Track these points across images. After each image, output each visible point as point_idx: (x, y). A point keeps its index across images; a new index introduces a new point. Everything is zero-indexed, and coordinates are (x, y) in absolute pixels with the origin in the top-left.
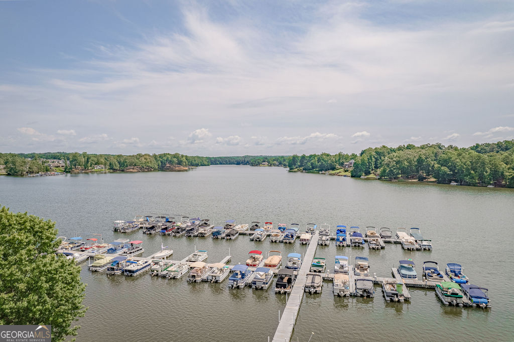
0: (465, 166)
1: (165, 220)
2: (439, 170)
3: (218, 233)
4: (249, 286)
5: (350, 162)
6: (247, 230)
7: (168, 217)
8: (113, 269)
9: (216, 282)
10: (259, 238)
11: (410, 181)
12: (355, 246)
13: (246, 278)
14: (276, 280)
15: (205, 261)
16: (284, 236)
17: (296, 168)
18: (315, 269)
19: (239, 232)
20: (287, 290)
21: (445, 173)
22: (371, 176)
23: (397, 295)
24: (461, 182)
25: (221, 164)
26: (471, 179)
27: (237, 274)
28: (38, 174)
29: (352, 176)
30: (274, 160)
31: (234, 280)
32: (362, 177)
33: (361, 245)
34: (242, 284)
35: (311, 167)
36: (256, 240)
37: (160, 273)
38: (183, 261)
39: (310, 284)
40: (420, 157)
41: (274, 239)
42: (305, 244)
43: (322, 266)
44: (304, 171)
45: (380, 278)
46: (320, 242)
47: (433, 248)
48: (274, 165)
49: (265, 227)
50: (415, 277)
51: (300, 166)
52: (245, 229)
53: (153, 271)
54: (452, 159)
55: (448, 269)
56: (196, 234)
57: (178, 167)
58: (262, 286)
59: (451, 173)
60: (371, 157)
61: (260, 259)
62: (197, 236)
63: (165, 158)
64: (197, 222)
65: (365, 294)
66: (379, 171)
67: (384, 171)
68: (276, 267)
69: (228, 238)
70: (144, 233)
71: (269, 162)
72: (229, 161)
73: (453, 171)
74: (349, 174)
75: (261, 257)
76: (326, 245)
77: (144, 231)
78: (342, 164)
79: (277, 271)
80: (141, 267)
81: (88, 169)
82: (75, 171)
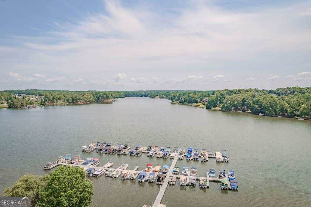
0: (266, 105)
1: (106, 144)
2: (254, 107)
3: (132, 153)
4: (146, 181)
5: (206, 98)
6: (146, 150)
7: (107, 143)
8: (89, 174)
9: (133, 179)
10: (151, 155)
11: (238, 112)
12: (195, 160)
13: (145, 178)
14: (157, 178)
15: (127, 169)
16: (163, 154)
17: (176, 101)
18: (174, 173)
19: (142, 151)
20: (161, 183)
21: (256, 108)
22: (217, 108)
23: (204, 185)
24: (265, 114)
25: (131, 96)
26: (270, 112)
27: (141, 176)
28: (27, 107)
29: (207, 108)
30: (163, 94)
31: (140, 179)
32: (212, 109)
33: (197, 160)
34: (143, 181)
35: (184, 101)
36: (150, 157)
37: (109, 175)
38: (118, 169)
39: (171, 181)
40: (244, 99)
41: (158, 156)
42: (172, 159)
43: (177, 172)
44: (180, 103)
45: (200, 177)
46: (179, 158)
47: (229, 161)
48: (163, 97)
49: (154, 149)
50: (214, 177)
51: (178, 100)
52: (145, 149)
53: (106, 174)
54: (260, 101)
55: (229, 173)
56: (122, 153)
57: (106, 100)
58: (152, 181)
59: (260, 108)
60: (217, 97)
61: (151, 168)
62: (123, 154)
63: (99, 95)
64: (122, 146)
65: (192, 185)
66: (222, 105)
67: (224, 106)
68: (158, 172)
69: (137, 155)
70: (97, 152)
71: (160, 96)
72: (137, 95)
73: (261, 108)
74: (205, 106)
75: (152, 166)
76: (181, 159)
77: (97, 151)
78: (201, 100)
79: (158, 174)
80: (100, 173)
81: (54, 103)
82: (47, 104)
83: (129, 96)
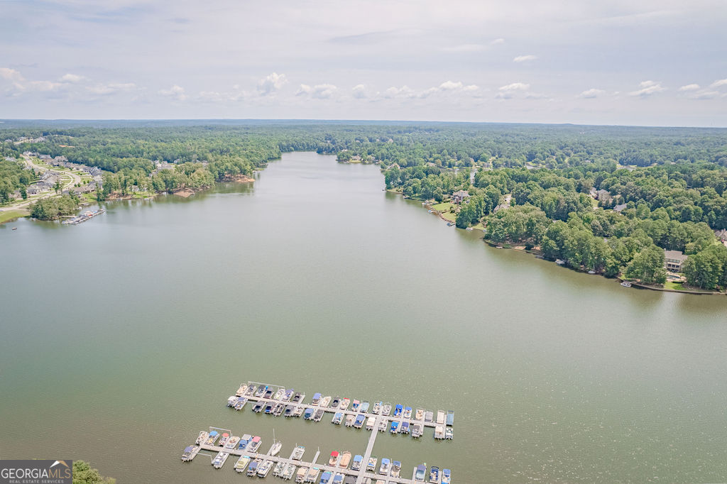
2: (547, 243)
3: (309, 414)
5: (460, 193)
11: (517, 248)
12: (403, 433)
17: (395, 186)
21: (552, 248)
22: (479, 227)
26: (574, 261)
29: (457, 225)
32: (468, 229)
36: (336, 424)
38: (291, 460)
40: (531, 220)
41: (349, 424)
42: (370, 430)
45: (403, 479)
48: (369, 161)
49: (344, 403)
50: (422, 480)
51: (400, 184)
52: (328, 403)
54: (561, 233)
56: (292, 414)
57: (241, 177)
59: (558, 249)
67: (491, 231)
68: (346, 467)
69: (316, 420)
71: (362, 156)
73: (561, 247)
74: (453, 218)
78: (451, 192)
79: (346, 472)
80: (268, 470)
81: (127, 195)
82: (111, 198)
83: (292, 151)
